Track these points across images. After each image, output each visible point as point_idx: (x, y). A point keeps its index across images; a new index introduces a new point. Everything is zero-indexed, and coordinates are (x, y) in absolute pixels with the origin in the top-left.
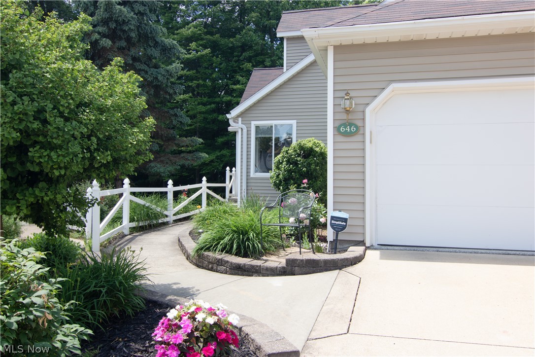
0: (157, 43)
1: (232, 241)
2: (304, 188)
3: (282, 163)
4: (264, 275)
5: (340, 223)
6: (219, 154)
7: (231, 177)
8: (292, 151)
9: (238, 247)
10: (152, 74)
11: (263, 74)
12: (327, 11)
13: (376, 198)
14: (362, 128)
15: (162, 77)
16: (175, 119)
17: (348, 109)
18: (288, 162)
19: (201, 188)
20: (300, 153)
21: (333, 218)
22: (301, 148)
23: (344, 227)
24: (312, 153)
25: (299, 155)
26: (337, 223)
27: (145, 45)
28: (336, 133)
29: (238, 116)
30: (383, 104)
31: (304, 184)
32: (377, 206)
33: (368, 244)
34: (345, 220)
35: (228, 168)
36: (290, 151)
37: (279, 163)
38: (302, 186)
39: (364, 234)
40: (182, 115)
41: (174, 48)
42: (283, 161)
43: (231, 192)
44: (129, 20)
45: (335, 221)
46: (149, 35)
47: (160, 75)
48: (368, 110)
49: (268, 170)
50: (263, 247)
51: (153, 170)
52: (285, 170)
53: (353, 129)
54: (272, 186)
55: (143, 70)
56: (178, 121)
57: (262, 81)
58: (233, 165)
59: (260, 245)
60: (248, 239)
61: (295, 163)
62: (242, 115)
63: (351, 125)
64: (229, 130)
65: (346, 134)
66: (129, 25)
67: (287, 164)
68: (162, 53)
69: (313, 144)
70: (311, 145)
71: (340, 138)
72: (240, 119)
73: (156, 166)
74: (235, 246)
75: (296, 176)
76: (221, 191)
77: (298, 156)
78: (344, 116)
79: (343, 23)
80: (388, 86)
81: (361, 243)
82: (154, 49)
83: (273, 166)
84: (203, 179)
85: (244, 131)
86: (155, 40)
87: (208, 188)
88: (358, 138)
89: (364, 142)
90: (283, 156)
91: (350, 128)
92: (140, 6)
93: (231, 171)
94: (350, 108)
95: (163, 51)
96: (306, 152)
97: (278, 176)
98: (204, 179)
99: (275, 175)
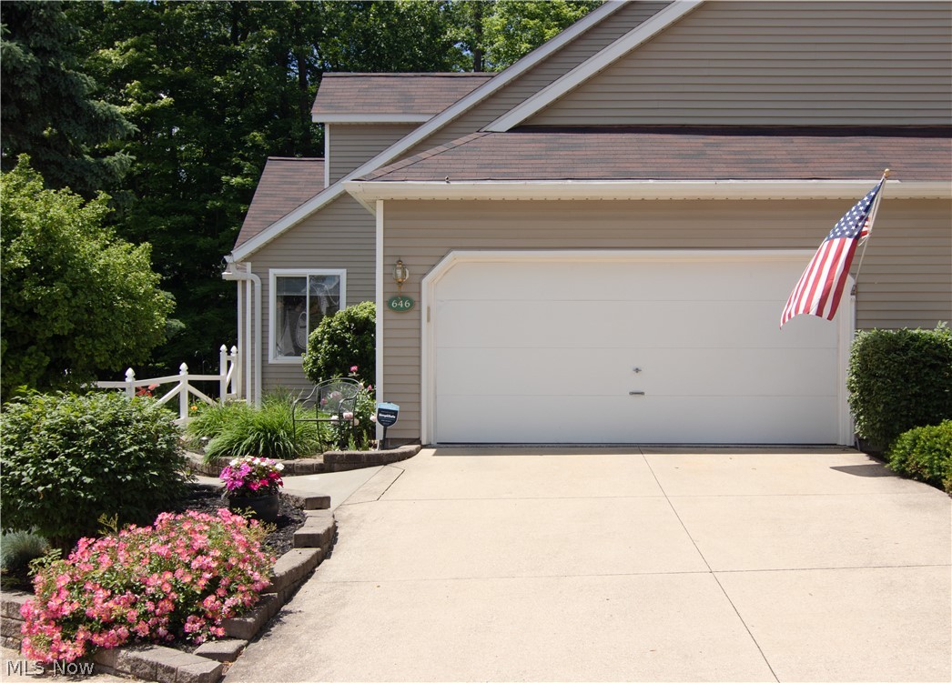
0: (78, 109)
1: (257, 442)
2: (354, 377)
3: (321, 342)
4: (297, 475)
5: (389, 416)
6: (197, 319)
7: (229, 363)
8: (337, 323)
9: (265, 448)
10: (72, 170)
12: (401, 79)
13: (436, 388)
14: (417, 304)
17: (400, 280)
18: (331, 340)
19: (178, 382)
20: (350, 326)
21: (381, 411)
22: (351, 319)
23: (393, 421)
24: (369, 327)
25: (348, 330)
26: (385, 416)
27: (56, 113)
28: (387, 309)
29: (246, 260)
30: (444, 274)
31: (352, 372)
32: (436, 397)
33: (424, 442)
34: (395, 413)
35: (223, 348)
36: (333, 324)
37: (317, 342)
38: (350, 375)
39: (420, 430)
41: (113, 121)
42: (323, 339)
43: (229, 390)
44: (25, 67)
45: (383, 413)
46: (64, 94)
47: (89, 174)
48: (425, 282)
49: (299, 351)
50: (296, 448)
52: (325, 352)
53: (407, 304)
54: (307, 377)
55: (53, 162)
58: (232, 340)
59: (292, 445)
60: (278, 439)
61: (342, 342)
62: (251, 258)
63: (404, 299)
64: (224, 278)
65: (398, 310)
66: (25, 77)
67: (329, 344)
68: (92, 130)
69: (370, 313)
70: (365, 315)
71: (392, 315)
72: (249, 265)
74: (261, 445)
75: (343, 361)
76: (212, 389)
77: (346, 332)
78: (395, 289)
79: (395, 174)
80: (448, 253)
81: (417, 441)
82: (73, 122)
83: (308, 346)
85: (256, 285)
86: (75, 104)
87: (191, 383)
88: (412, 315)
89: (420, 320)
90: (323, 331)
91: (404, 303)
92: (44, 37)
93: (229, 352)
94: (403, 279)
95: (92, 125)
96: (359, 326)
97: (315, 362)
98: (184, 366)
99: (311, 361)
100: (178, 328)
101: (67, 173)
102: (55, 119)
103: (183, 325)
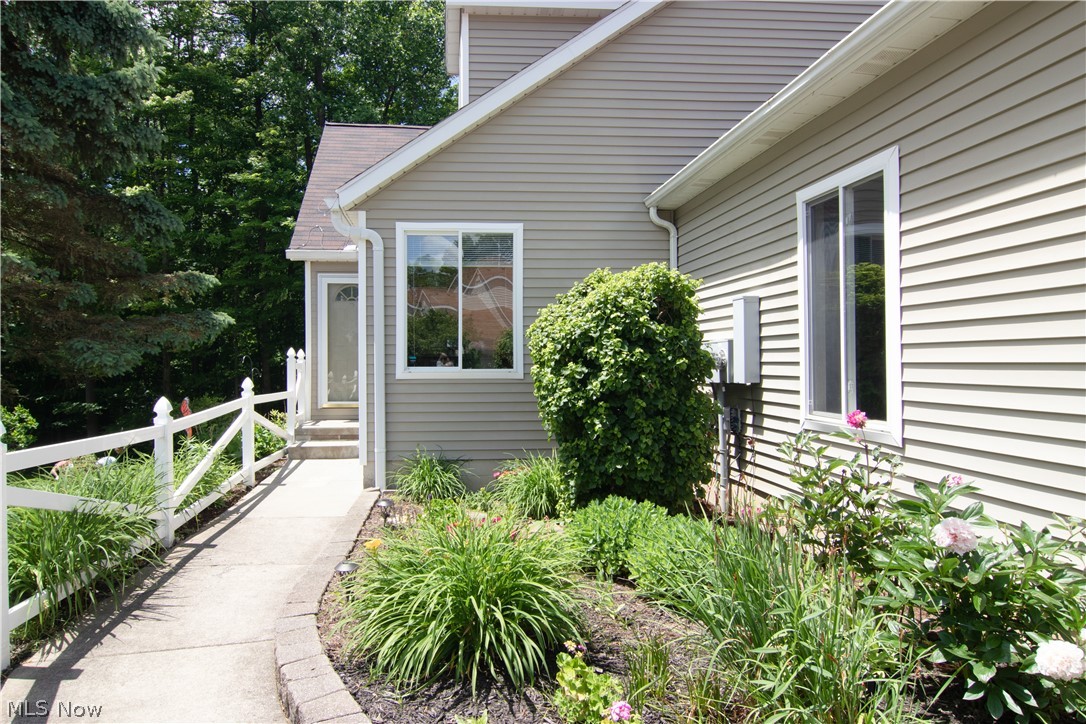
10: (70, 88)
11: (351, 136)
15: (102, 97)
16: (141, 220)
19: (239, 411)
35: (290, 352)
40: (159, 210)
51: (80, 359)
56: (149, 225)
57: (350, 149)
58: (300, 344)
62: (366, 201)
64: (288, 257)
68: (100, 38)
72: (362, 215)
73: (89, 349)
82: (72, 21)
84: (243, 386)
85: (375, 248)
87: (257, 408)
93: (296, 357)
95: (103, 32)
98: (248, 384)
100: (225, 325)
101: (62, 91)
102: (47, 18)
103: (232, 321)
